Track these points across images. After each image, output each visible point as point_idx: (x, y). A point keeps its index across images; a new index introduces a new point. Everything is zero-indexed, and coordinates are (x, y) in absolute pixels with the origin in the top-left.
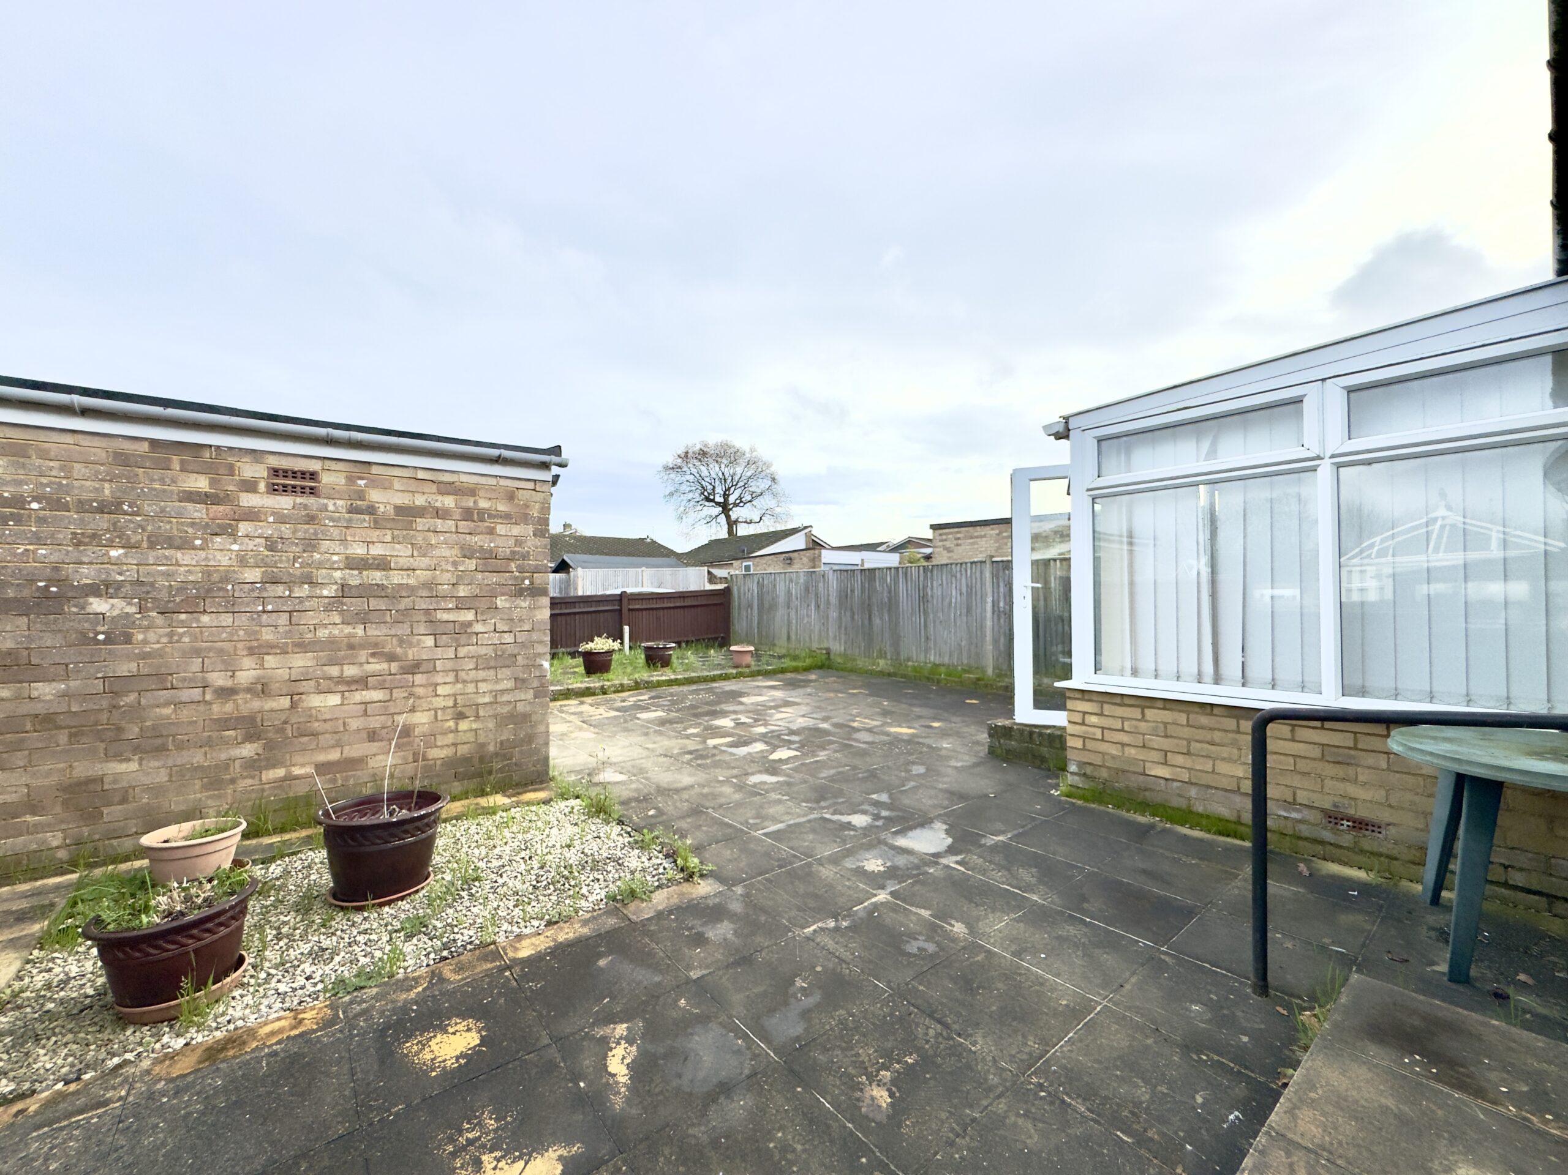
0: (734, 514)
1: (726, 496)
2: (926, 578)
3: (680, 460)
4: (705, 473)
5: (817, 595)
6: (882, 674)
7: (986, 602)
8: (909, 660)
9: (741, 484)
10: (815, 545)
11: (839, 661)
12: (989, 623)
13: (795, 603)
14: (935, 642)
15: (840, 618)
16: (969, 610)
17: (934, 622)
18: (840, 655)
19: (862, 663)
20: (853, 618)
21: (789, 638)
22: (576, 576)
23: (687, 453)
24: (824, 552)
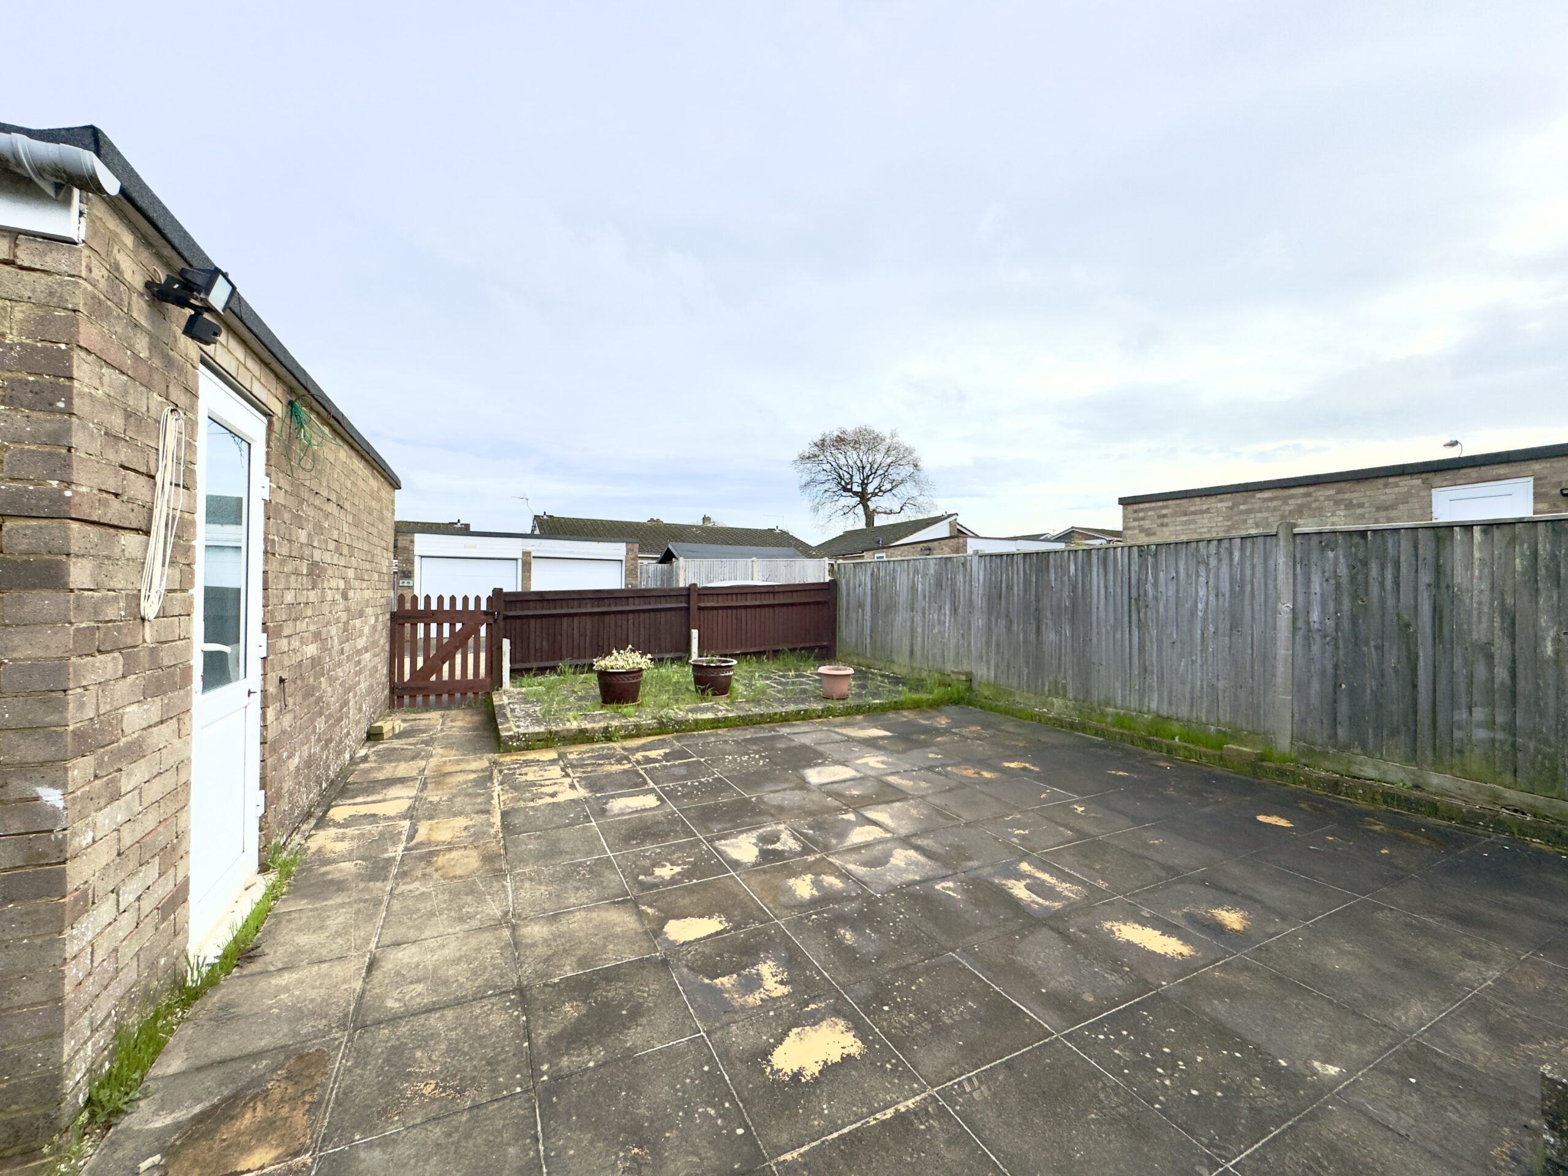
0: (872, 505)
1: (864, 484)
2: (1143, 566)
3: (816, 449)
4: (842, 461)
5: (953, 592)
6: (1058, 724)
7: (1275, 611)
8: (1108, 704)
9: (880, 472)
10: (959, 534)
11: (986, 693)
12: (1283, 651)
13: (921, 603)
14: (1161, 678)
15: (989, 629)
16: (1235, 625)
17: (1160, 642)
18: (988, 684)
19: (1022, 700)
20: (1009, 629)
21: (912, 653)
22: (678, 567)
23: (823, 440)
24: (969, 540)
